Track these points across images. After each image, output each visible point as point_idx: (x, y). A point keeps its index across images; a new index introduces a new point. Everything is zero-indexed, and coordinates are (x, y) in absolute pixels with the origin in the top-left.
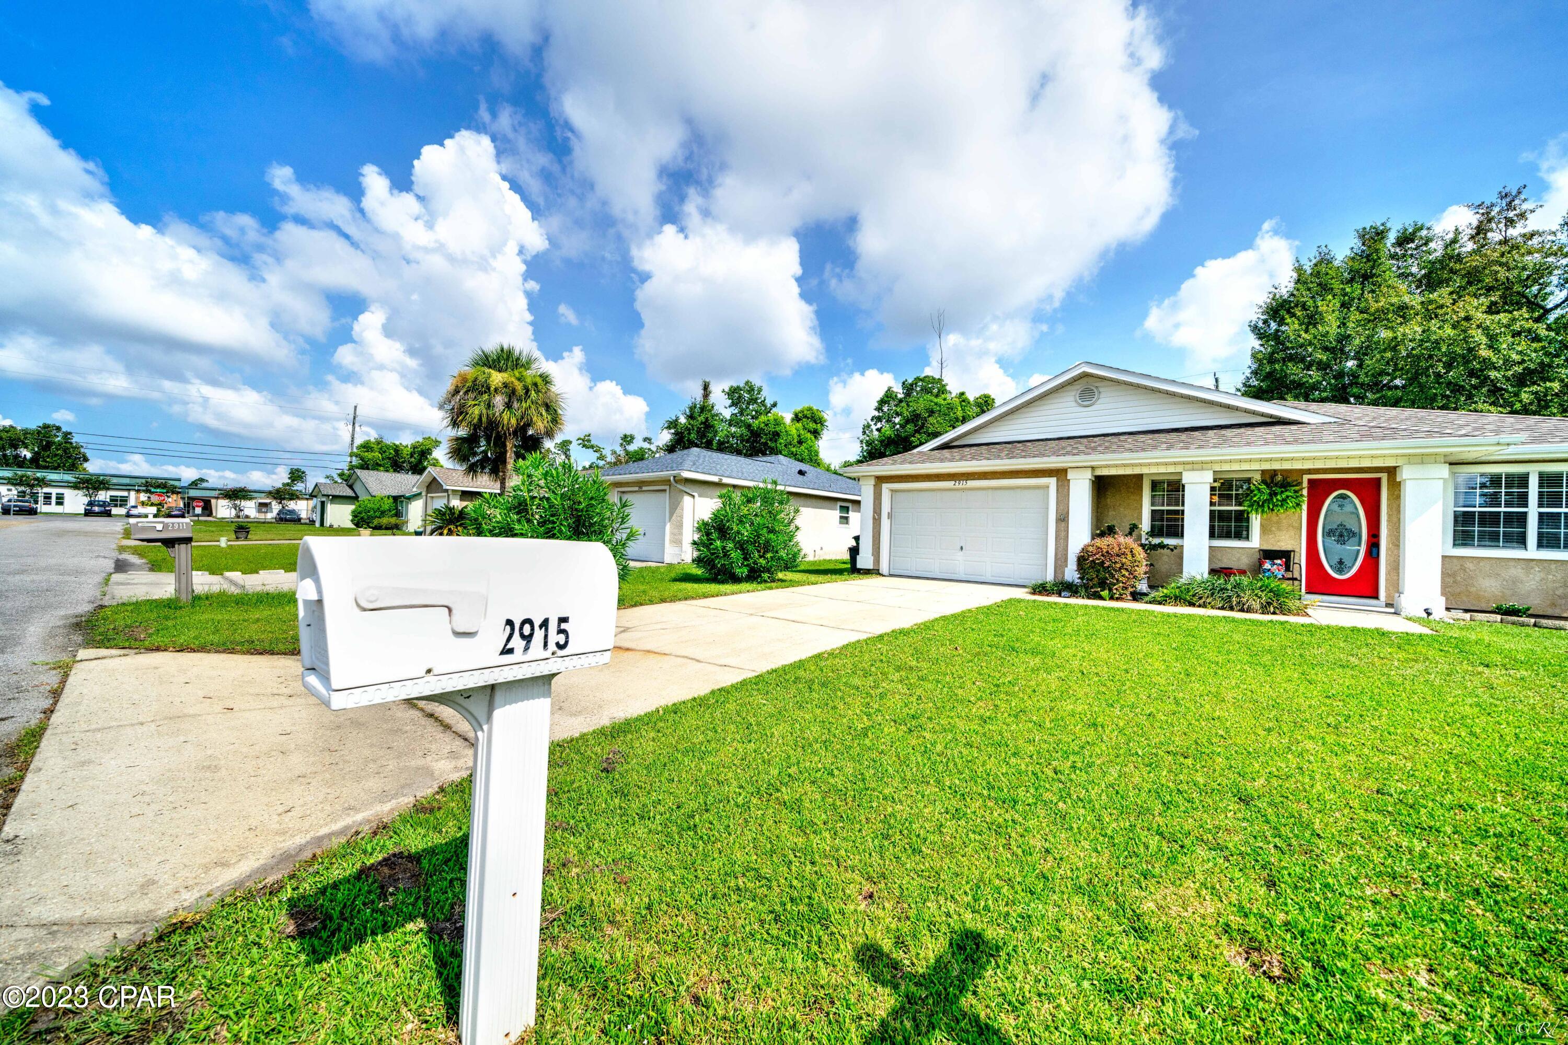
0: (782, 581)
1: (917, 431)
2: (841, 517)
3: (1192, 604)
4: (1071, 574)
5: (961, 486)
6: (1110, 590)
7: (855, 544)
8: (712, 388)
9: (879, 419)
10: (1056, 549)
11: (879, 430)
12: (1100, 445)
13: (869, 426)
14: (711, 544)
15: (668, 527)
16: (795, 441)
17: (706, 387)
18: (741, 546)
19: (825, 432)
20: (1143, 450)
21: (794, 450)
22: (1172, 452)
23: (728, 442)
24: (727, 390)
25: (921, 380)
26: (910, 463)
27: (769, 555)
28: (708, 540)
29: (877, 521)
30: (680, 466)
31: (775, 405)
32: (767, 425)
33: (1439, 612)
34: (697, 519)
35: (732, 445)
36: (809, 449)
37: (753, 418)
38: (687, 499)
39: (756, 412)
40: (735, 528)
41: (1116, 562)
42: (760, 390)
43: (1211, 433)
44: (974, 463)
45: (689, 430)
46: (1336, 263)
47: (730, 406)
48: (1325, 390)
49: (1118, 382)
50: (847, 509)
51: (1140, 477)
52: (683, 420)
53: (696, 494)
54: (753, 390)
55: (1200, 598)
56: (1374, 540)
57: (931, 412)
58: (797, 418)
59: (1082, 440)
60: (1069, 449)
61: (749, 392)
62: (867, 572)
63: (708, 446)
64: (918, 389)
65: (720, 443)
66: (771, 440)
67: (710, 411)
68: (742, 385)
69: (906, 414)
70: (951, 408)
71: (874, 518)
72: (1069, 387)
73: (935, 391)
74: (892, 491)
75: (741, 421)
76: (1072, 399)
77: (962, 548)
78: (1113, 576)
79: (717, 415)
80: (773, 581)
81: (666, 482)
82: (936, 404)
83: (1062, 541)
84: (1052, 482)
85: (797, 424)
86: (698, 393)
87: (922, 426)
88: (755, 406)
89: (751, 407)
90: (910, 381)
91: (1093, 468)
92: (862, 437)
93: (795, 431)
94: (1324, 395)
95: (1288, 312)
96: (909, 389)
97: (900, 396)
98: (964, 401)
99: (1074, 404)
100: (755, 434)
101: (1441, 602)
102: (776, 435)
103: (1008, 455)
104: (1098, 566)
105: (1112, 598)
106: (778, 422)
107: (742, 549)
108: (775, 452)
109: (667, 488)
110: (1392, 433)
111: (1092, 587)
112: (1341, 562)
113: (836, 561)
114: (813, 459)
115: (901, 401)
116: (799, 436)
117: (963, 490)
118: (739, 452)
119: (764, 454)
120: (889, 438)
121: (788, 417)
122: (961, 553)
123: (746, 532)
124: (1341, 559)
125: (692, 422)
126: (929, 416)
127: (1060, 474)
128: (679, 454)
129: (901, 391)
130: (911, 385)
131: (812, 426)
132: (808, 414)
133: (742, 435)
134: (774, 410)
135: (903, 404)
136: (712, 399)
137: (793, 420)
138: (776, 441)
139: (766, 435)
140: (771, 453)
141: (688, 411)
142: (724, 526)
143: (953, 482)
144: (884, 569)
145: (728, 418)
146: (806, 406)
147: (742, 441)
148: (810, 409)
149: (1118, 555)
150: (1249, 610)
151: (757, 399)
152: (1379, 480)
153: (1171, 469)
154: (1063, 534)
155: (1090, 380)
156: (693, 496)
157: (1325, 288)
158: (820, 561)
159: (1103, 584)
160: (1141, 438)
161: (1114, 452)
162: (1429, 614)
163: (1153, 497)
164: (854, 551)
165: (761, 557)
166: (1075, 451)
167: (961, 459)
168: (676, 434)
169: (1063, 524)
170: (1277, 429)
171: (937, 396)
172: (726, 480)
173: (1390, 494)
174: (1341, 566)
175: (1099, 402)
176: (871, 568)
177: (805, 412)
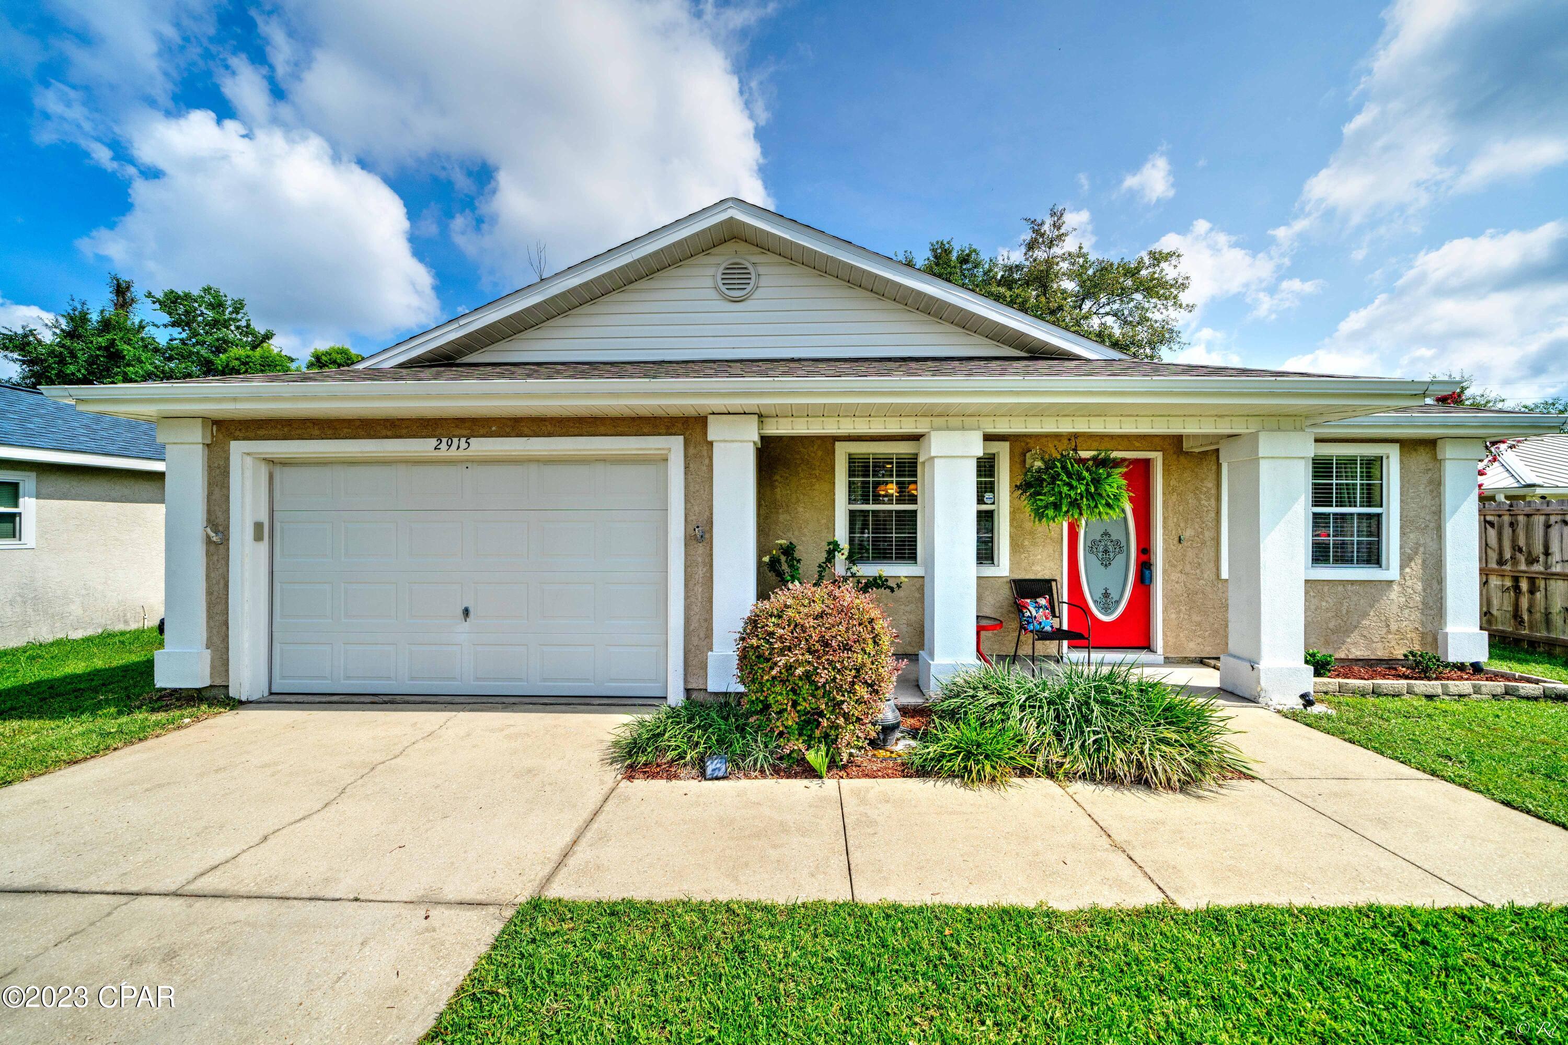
4: (726, 669)
5: (453, 452)
6: (829, 745)
8: (135, 292)
10: (687, 608)
17: (122, 292)
29: (217, 548)
31: (272, 335)
42: (238, 308)
47: (168, 326)
49: (791, 256)
51: (829, 441)
54: (224, 305)
56: (1144, 558)
62: (189, 700)
68: (197, 292)
71: (209, 541)
72: (702, 259)
74: (271, 462)
76: (709, 282)
77: (466, 612)
83: (699, 589)
84: (674, 446)
91: (760, 416)
99: (712, 294)
105: (835, 771)
111: (784, 738)
112: (1106, 595)
117: (468, 462)
122: (466, 626)
124: (1106, 589)
125: (72, 343)
127: (691, 427)
141: (64, 322)
143: (433, 442)
144: (243, 683)
146: (340, 345)
151: (230, 321)
152: (1148, 462)
154: (701, 572)
155: (742, 247)
159: (813, 730)
162: (1308, 701)
163: (852, 485)
169: (701, 549)
173: (1166, 485)
174: (1107, 602)
175: (757, 294)
176: (206, 682)
177: (334, 355)
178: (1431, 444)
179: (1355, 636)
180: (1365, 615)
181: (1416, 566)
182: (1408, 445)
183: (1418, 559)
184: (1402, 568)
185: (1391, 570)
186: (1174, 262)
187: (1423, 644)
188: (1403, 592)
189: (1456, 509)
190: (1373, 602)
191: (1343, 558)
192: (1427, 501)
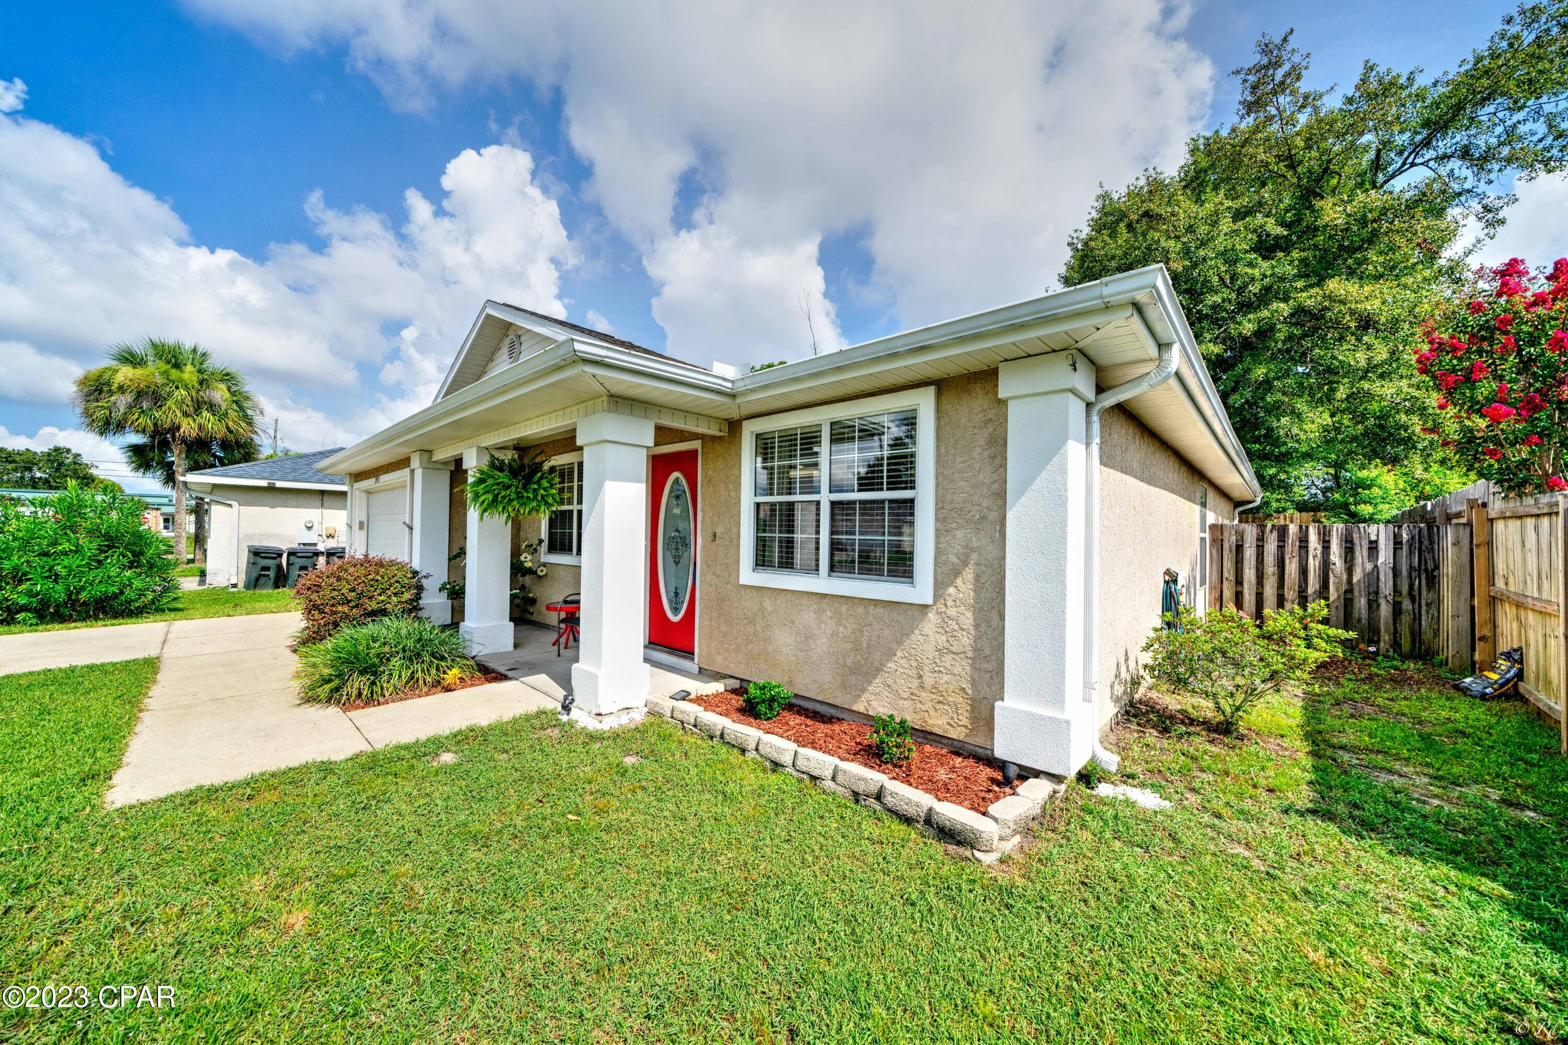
53: (234, 503)
74: (365, 492)
91: (429, 452)
99: (507, 362)
112: (676, 594)
124: (676, 588)
152: (697, 451)
178: (986, 376)
179: (877, 685)
180: (890, 654)
181: (962, 585)
182: (948, 386)
183: (969, 574)
184: (940, 586)
185: (922, 586)
188: (943, 628)
189: (1026, 483)
190: (901, 635)
191: (868, 565)
192: (986, 475)
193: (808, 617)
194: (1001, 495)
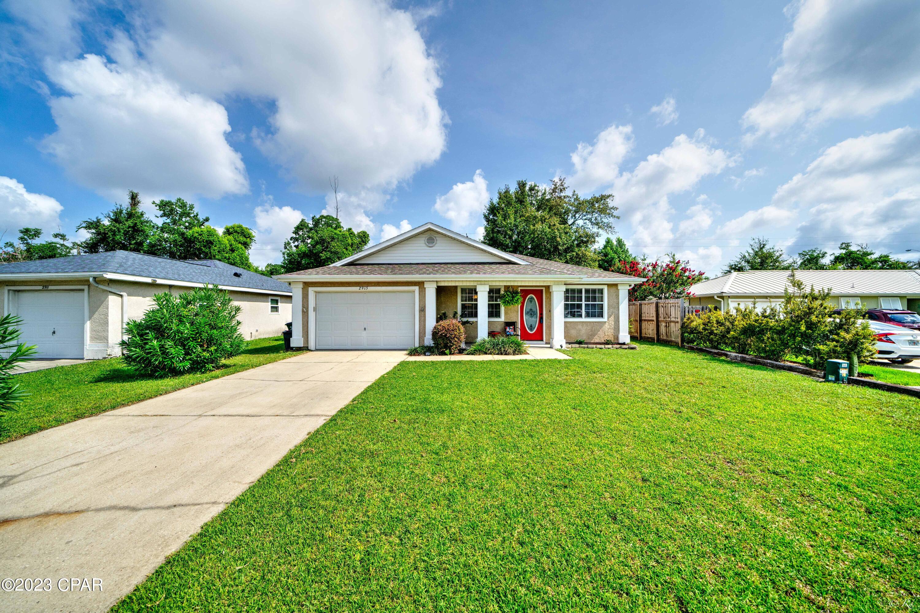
0: (225, 366)
1: (323, 250)
2: (272, 307)
3: (486, 353)
4: (429, 341)
5: (364, 290)
6: (450, 349)
7: (287, 329)
8: (140, 198)
9: (296, 240)
10: (420, 327)
11: (297, 247)
12: (439, 269)
13: (289, 243)
14: (146, 344)
15: (88, 325)
16: (228, 249)
17: (134, 198)
18: (182, 343)
19: (253, 244)
20: (460, 273)
21: (227, 255)
22: (474, 275)
23: (160, 245)
24: (158, 202)
25: (325, 217)
26: (329, 274)
27: (213, 348)
28: (142, 340)
29: (305, 313)
30: (104, 267)
31: (207, 220)
32: (200, 235)
33: (565, 346)
34: (126, 320)
35: (165, 248)
36: (241, 256)
37: (186, 228)
38: (113, 300)
39: (190, 224)
40: (174, 327)
41: (452, 334)
42: (192, 207)
43: (486, 266)
44: (372, 276)
45: (114, 231)
46: (511, 192)
47: (161, 216)
48: (511, 248)
49: (445, 236)
50: (277, 302)
51: (456, 287)
52: (106, 222)
53: (124, 294)
54: (185, 206)
55: (489, 350)
56: (541, 316)
57: (333, 239)
58: (228, 232)
59: (429, 266)
60: (424, 270)
61: (181, 207)
62: (299, 349)
63: (138, 248)
64: (323, 223)
65: (151, 246)
66: (205, 246)
67: (139, 217)
68: (174, 200)
69: (316, 238)
70: (344, 236)
71: (303, 311)
72: (421, 236)
73: (334, 226)
74: (316, 292)
75: (174, 229)
76: (424, 242)
77: (365, 329)
78: (451, 342)
79: (147, 222)
80: (218, 368)
81: (85, 282)
82: (335, 234)
83: (422, 322)
84: (416, 288)
85: (229, 237)
86: (125, 203)
87: (327, 247)
88: (188, 219)
89: (184, 219)
90: (318, 217)
91: (437, 282)
92: (284, 250)
93: (227, 242)
94: (511, 249)
95: (497, 211)
96: (317, 222)
97: (311, 226)
98: (351, 234)
99: (424, 245)
100: (189, 242)
101: (564, 341)
102: (210, 243)
103: (391, 272)
104: (444, 337)
105: (450, 354)
106: (211, 233)
107: (184, 346)
108: (209, 256)
109: (86, 288)
110: (549, 272)
111: (441, 349)
112: (531, 326)
113: (270, 339)
114: (245, 264)
115: (311, 229)
116: (231, 245)
117: (365, 292)
118: (173, 256)
119: (200, 258)
120: (304, 253)
121: (220, 231)
122: (365, 332)
123: (186, 330)
125: (117, 225)
126: (331, 241)
127: (420, 284)
128: (102, 255)
129: (311, 223)
130: (318, 220)
131: (242, 239)
132: (239, 230)
133: (175, 241)
134: (206, 224)
135: (313, 231)
136: (140, 208)
137: (224, 233)
138: (210, 248)
139: (199, 242)
140: (205, 258)
141: (112, 214)
142: (161, 326)
143: (359, 288)
144: (312, 345)
145: (160, 225)
146: (237, 224)
147: (175, 245)
148: (240, 227)
149: (453, 330)
150: (508, 354)
151: (189, 213)
152: (542, 290)
153: (472, 284)
154: (423, 318)
155: (432, 232)
156: (121, 296)
157: (509, 204)
158: (256, 340)
159: (446, 347)
160: (458, 266)
161: (447, 273)
162: (562, 347)
163: (462, 297)
164: (288, 335)
165: (204, 351)
166: (428, 272)
167: (363, 273)
168: (98, 233)
169: (423, 313)
170: (510, 266)
171: (335, 229)
172: (159, 281)
173: (546, 296)
174: (531, 328)
175: (436, 245)
176: (302, 346)
177: (236, 228)
178: (616, 285)
179: (596, 337)
180: (599, 331)
181: (612, 318)
182: (609, 285)
183: (613, 316)
184: (608, 318)
185: (605, 319)
186: (611, 199)
187: (614, 339)
188: (609, 325)
189: (622, 302)
190: (601, 327)
191: (594, 316)
192: (615, 300)
193: (580, 327)
194: (618, 303)
